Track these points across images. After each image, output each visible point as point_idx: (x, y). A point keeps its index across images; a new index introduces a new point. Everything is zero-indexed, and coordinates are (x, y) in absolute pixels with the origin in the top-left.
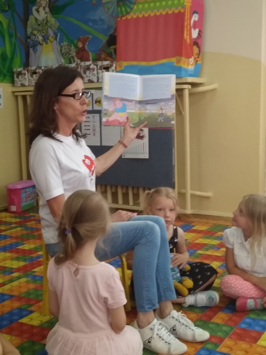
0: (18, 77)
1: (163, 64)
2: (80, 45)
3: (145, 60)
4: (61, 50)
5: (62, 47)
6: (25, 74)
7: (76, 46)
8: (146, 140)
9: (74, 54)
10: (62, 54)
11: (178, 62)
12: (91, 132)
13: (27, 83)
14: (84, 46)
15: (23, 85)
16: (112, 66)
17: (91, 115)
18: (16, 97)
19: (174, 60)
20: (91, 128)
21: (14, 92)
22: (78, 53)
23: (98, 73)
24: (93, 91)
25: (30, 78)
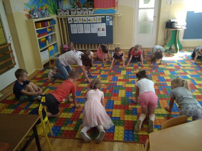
0: (59, 12)
1: (109, 9)
2: (78, 1)
3: (104, 8)
4: (71, 3)
5: (71, 2)
6: (62, 11)
7: (76, 2)
8: (105, 31)
9: (76, 4)
10: (71, 4)
11: (114, 9)
12: (87, 29)
13: (62, 14)
14: (79, 2)
15: (61, 15)
16: (93, 9)
17: (87, 24)
18: (58, 19)
19: (113, 8)
20: (87, 28)
21: (57, 17)
22: (77, 4)
23: (88, 12)
24: (87, 17)
25: (64, 12)
